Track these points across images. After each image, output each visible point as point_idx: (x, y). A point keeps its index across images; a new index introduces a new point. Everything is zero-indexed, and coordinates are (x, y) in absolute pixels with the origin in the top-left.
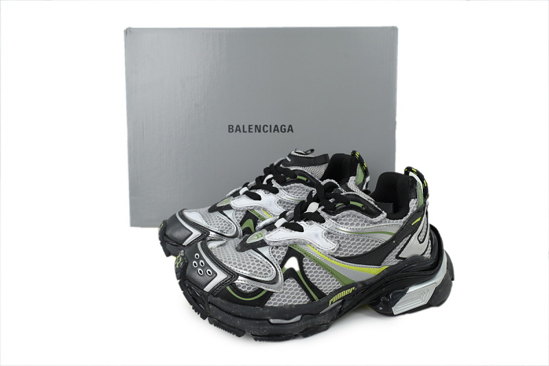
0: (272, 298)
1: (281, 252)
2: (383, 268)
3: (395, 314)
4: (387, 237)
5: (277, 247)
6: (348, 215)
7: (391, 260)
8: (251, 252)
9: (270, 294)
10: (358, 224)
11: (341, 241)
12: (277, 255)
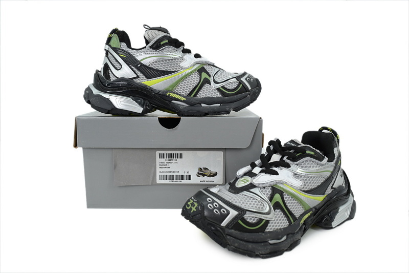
0: (269, 225)
1: (268, 191)
2: (326, 195)
3: (333, 227)
4: (328, 174)
5: (264, 188)
6: (307, 161)
7: (329, 191)
8: (245, 193)
9: (267, 222)
10: (313, 167)
11: (304, 179)
12: (266, 193)
